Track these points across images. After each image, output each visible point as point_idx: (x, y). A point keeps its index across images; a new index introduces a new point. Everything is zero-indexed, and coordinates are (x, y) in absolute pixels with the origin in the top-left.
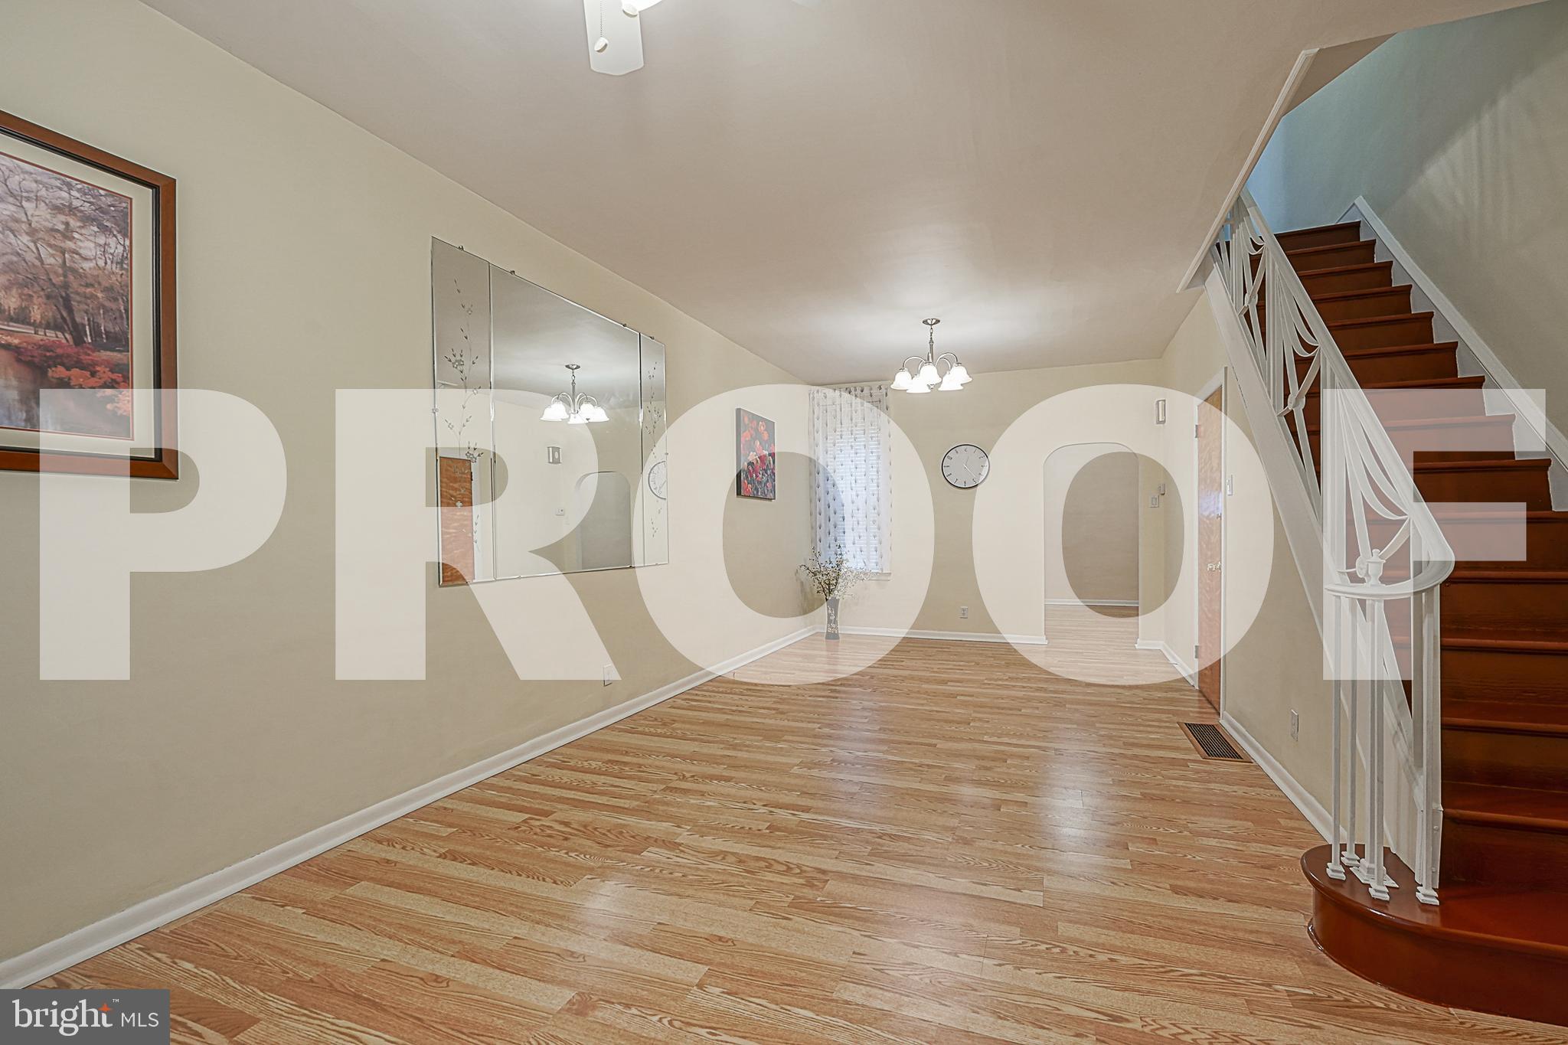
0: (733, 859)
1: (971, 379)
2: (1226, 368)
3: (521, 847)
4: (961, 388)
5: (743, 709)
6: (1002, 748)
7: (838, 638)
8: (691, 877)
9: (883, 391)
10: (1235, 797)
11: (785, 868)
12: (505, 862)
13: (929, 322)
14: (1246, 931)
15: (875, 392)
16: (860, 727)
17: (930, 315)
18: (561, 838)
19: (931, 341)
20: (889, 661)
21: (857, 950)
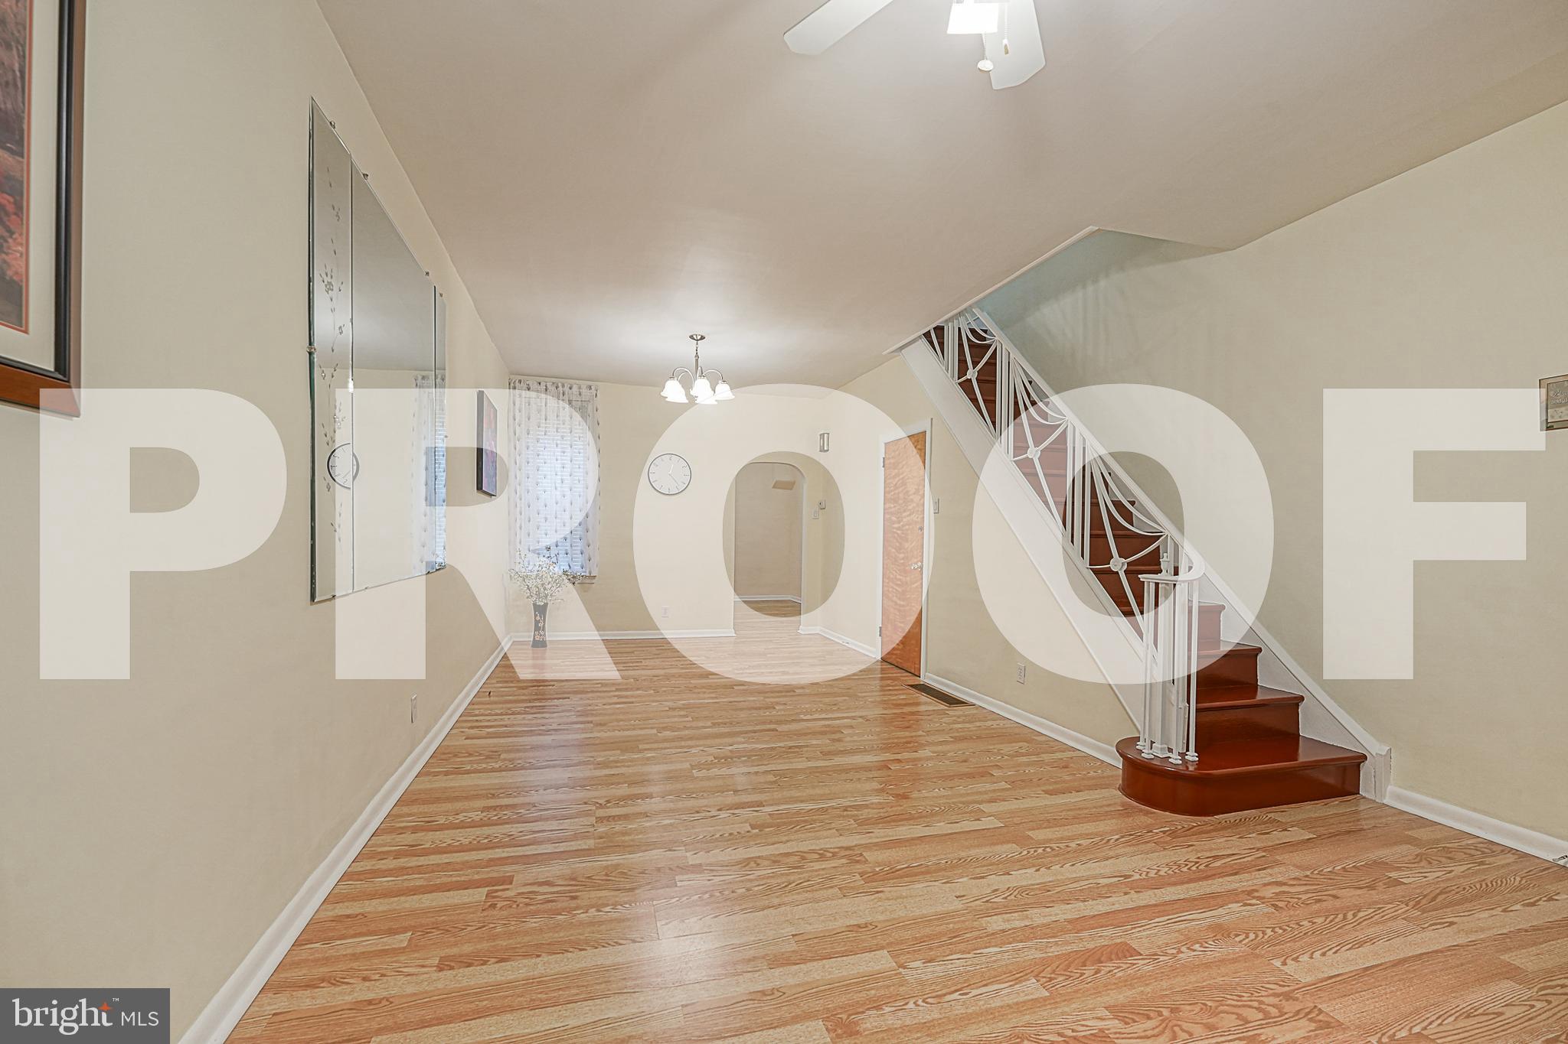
0: (766, 863)
1: (734, 397)
2: (932, 419)
3: (533, 923)
4: (716, 403)
5: (551, 728)
6: (827, 723)
7: (546, 646)
8: (756, 889)
9: (593, 391)
10: (1000, 728)
11: (817, 856)
12: (543, 944)
13: (695, 337)
14: (1095, 807)
15: (584, 391)
16: (688, 726)
17: (699, 331)
18: (568, 899)
19: (697, 356)
20: (628, 662)
21: (958, 894)
